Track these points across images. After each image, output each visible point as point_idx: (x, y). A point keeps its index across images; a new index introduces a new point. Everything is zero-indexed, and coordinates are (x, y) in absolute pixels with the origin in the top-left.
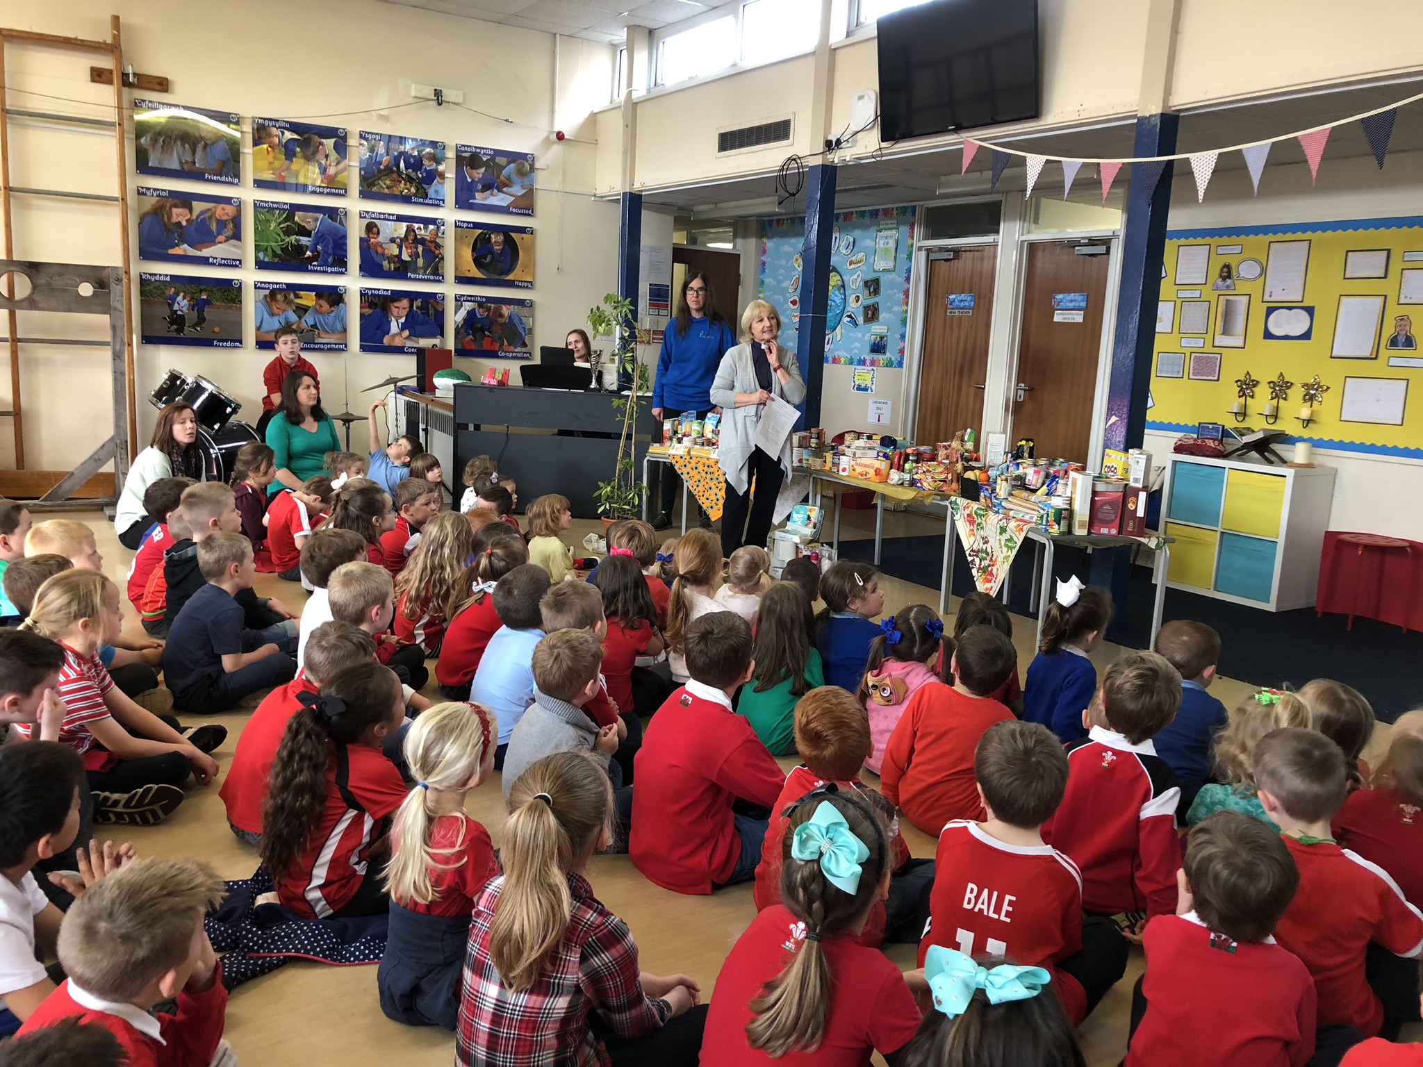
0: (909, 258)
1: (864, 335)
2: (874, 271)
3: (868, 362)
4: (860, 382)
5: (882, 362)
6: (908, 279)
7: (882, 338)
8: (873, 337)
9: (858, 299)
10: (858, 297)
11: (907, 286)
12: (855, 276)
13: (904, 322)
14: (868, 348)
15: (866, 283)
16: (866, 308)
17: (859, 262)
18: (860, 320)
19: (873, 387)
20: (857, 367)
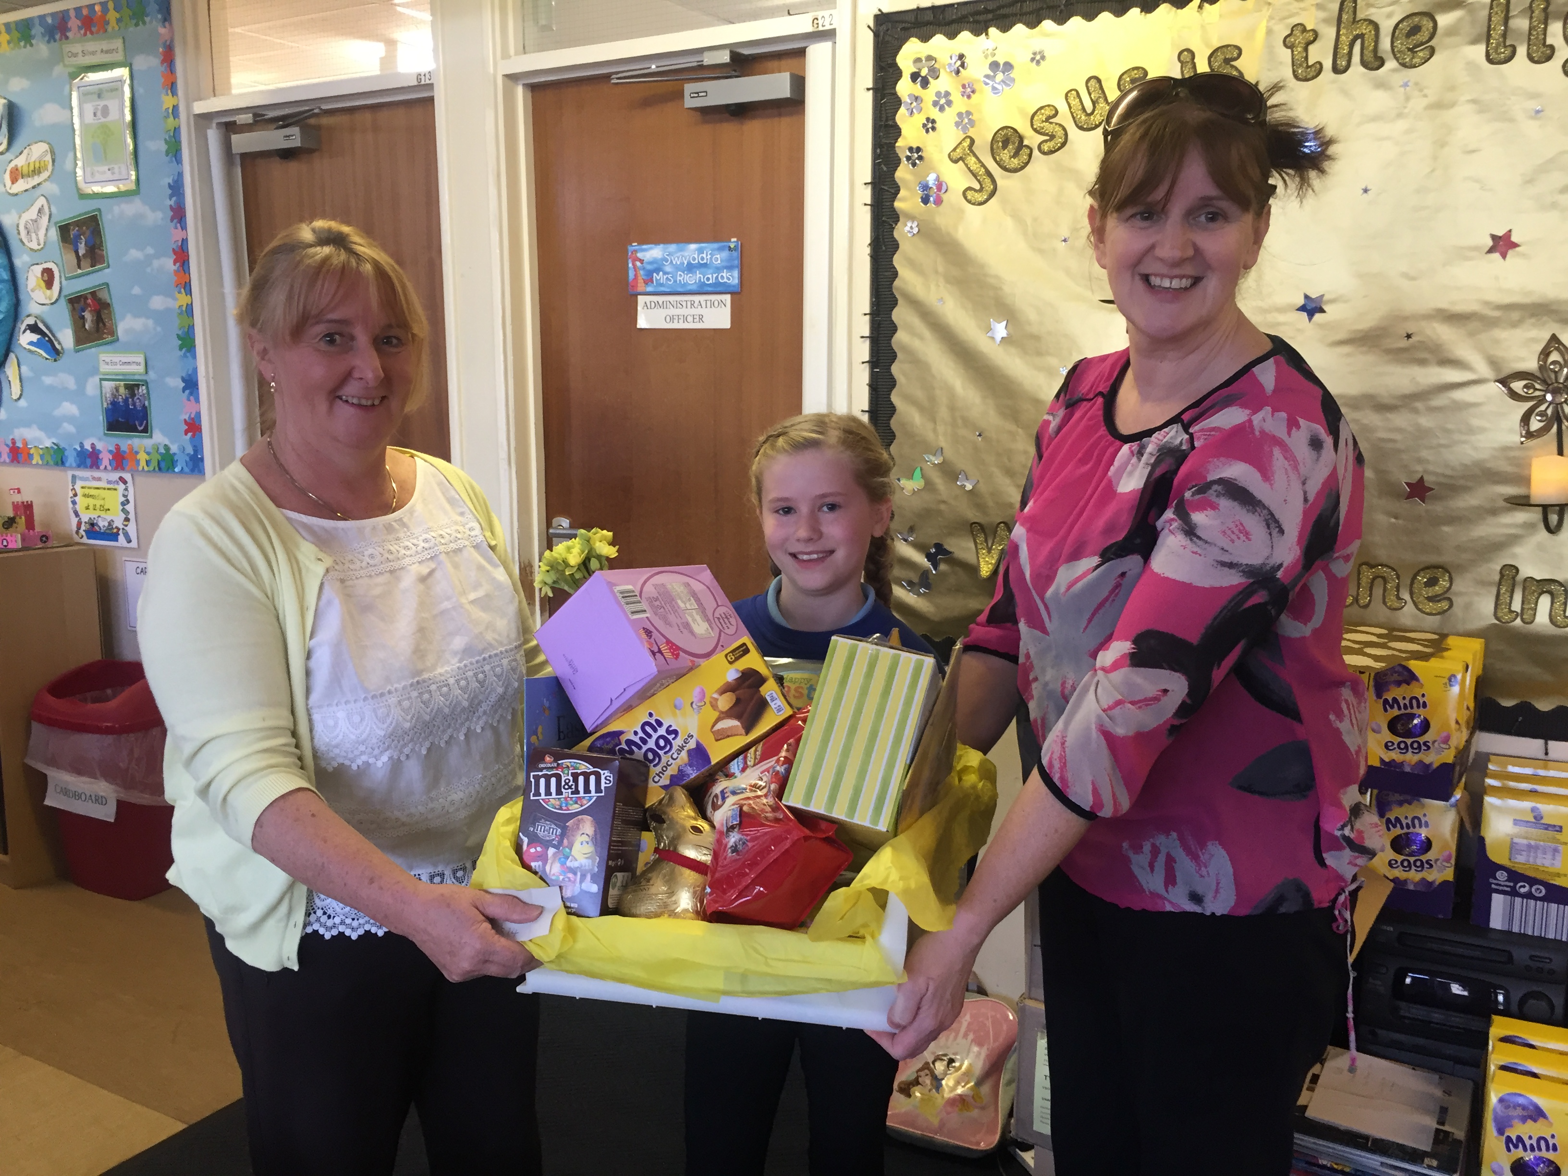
0: (174, 151)
1: (81, 384)
2: (83, 196)
3: (106, 459)
4: (93, 514)
5: (142, 457)
6: (179, 215)
7: (132, 388)
8: (108, 386)
9: (48, 278)
10: (48, 272)
11: (178, 235)
12: (32, 213)
13: (187, 342)
14: (100, 419)
15: (64, 230)
16: (77, 303)
17: (37, 172)
18: (66, 337)
19: (132, 529)
20: (79, 473)
